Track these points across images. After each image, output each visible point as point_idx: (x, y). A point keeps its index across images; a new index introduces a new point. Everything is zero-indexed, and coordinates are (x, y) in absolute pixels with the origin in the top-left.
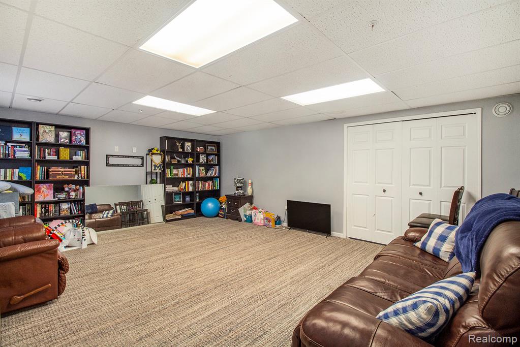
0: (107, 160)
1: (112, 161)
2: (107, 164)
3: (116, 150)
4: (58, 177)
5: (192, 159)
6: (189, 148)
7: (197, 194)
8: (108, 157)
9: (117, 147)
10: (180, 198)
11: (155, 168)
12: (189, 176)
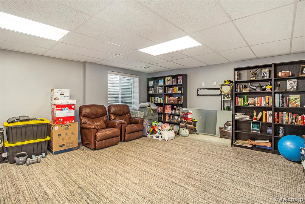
0: (197, 92)
1: (200, 92)
2: (198, 95)
3: (203, 85)
4: (171, 102)
5: (271, 87)
6: (265, 75)
7: (281, 128)
8: (198, 90)
9: (203, 83)
10: (258, 127)
11: (224, 97)
12: (267, 105)
